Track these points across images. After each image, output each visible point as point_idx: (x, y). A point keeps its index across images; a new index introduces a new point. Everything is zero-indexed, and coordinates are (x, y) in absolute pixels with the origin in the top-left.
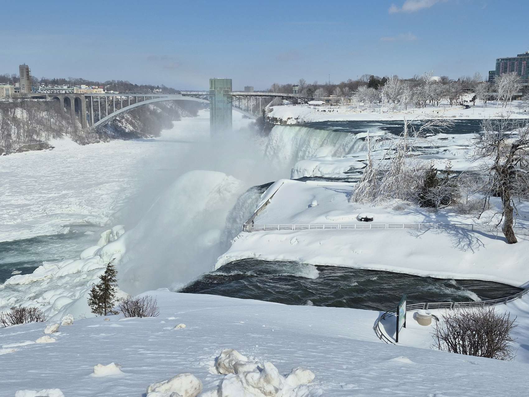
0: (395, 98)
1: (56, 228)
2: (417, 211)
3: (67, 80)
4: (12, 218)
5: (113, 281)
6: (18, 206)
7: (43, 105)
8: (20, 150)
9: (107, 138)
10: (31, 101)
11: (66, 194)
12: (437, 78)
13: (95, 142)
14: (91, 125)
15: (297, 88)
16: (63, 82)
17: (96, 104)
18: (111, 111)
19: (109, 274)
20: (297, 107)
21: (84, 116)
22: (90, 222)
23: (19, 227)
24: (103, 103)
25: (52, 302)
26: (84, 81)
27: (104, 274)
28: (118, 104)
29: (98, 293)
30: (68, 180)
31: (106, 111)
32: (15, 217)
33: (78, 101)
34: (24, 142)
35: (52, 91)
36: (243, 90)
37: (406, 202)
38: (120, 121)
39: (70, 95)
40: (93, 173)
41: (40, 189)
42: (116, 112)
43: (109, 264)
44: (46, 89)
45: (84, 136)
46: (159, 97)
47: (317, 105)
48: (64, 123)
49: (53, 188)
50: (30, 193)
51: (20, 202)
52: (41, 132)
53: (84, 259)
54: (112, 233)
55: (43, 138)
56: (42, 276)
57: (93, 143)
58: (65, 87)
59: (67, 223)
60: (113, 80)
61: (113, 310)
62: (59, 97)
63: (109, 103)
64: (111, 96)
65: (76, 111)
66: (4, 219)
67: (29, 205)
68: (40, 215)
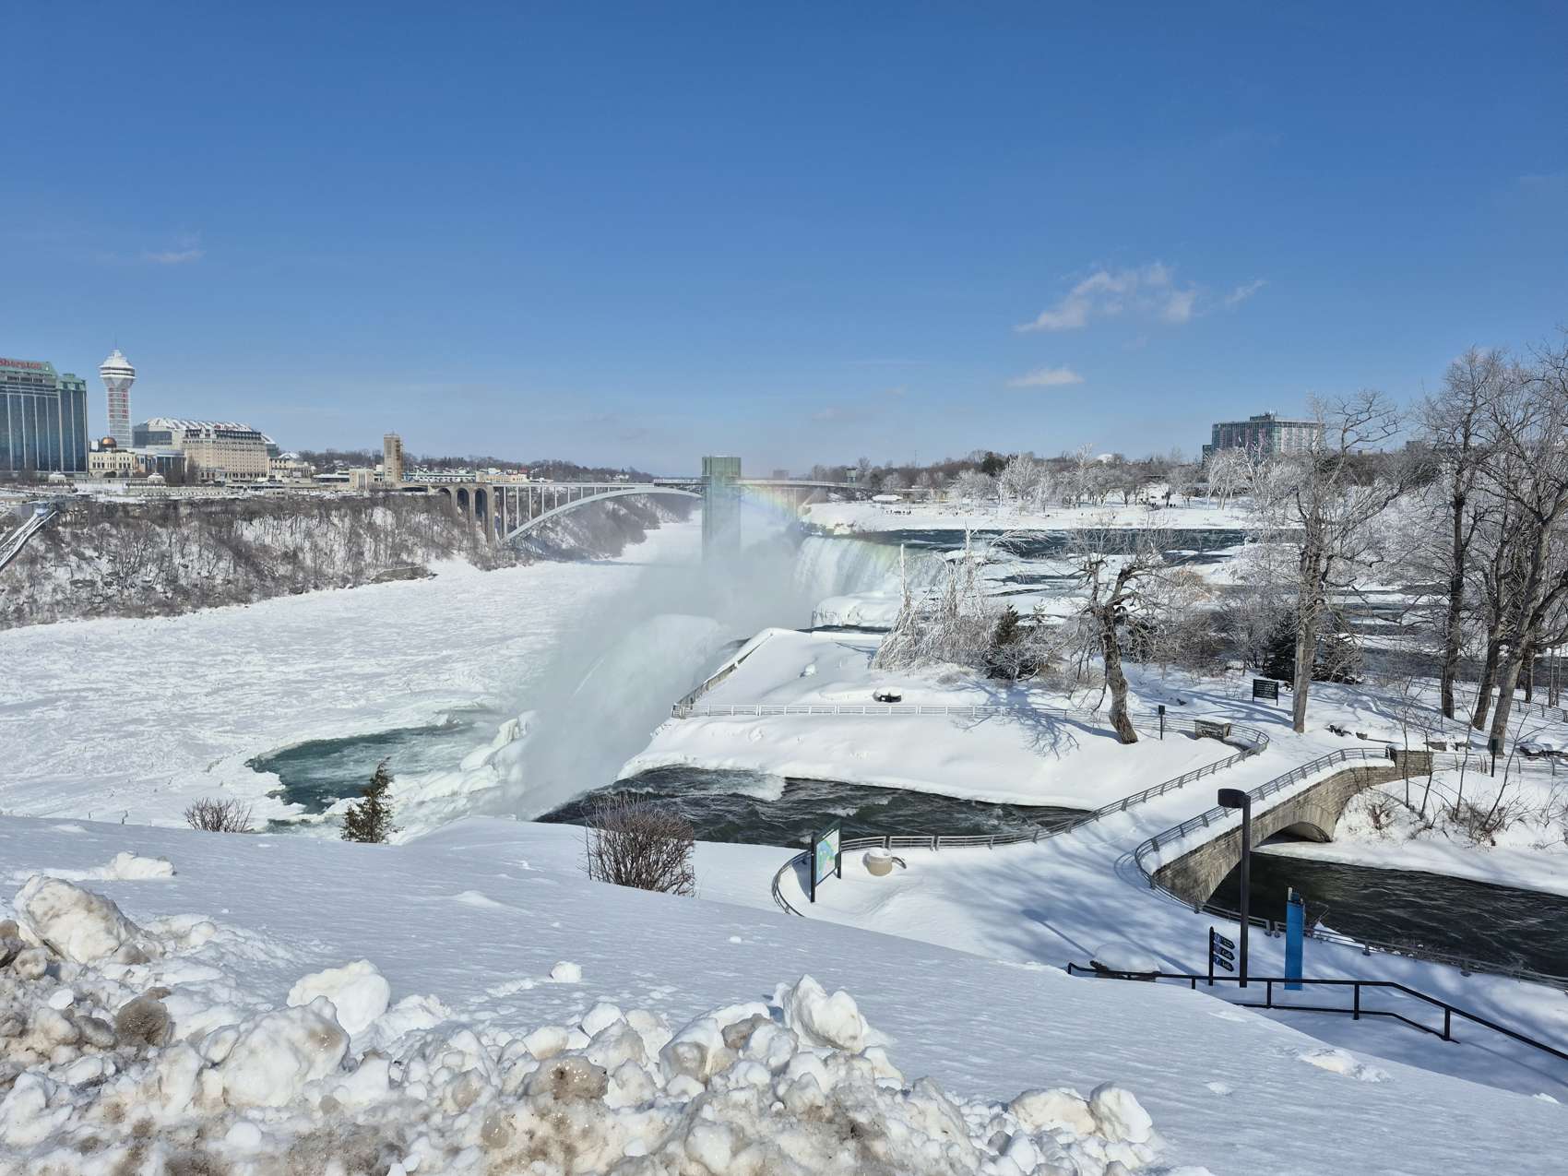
0: (1022, 491)
1: (425, 716)
3: (467, 459)
4: (352, 697)
6: (364, 677)
7: (422, 501)
8: (378, 580)
9: (528, 559)
10: (400, 495)
11: (449, 657)
12: (1104, 457)
13: (509, 566)
14: (502, 536)
15: (853, 474)
16: (460, 463)
17: (513, 500)
18: (537, 513)
20: (854, 505)
21: (491, 521)
23: (362, 713)
24: (524, 499)
26: (494, 461)
28: (550, 501)
30: (454, 632)
31: (528, 513)
32: (357, 696)
33: (481, 495)
34: (386, 567)
35: (438, 478)
38: (552, 530)
39: (469, 484)
40: (498, 619)
41: (405, 646)
42: (545, 515)
44: (428, 476)
45: (490, 555)
46: (619, 489)
47: (887, 503)
48: (456, 532)
49: (427, 646)
50: (387, 653)
51: (368, 670)
52: (416, 548)
55: (417, 558)
57: (505, 568)
58: (462, 472)
59: (446, 707)
60: (544, 461)
62: (451, 489)
63: (535, 499)
64: (538, 486)
65: (478, 511)
66: (337, 699)
67: (383, 675)
68: (399, 693)
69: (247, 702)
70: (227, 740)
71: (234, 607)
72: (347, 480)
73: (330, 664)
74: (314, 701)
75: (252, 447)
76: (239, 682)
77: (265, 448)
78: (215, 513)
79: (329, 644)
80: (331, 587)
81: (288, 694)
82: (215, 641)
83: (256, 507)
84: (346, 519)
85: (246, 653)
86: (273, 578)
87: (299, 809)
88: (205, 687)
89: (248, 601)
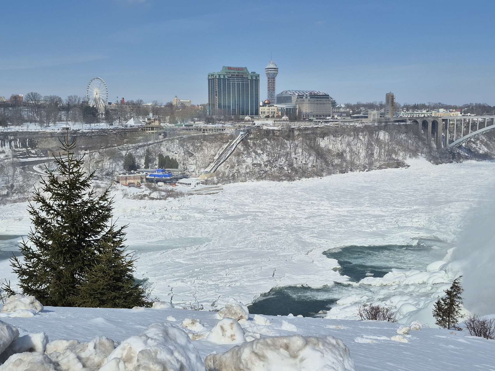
1: (406, 239)
3: (427, 104)
4: (369, 226)
5: (458, 298)
6: (375, 216)
7: (404, 127)
8: (380, 168)
9: (460, 159)
10: (393, 124)
13: (448, 162)
14: (445, 145)
16: (423, 107)
17: (452, 126)
18: (466, 133)
19: (455, 290)
21: (440, 137)
22: (437, 237)
23: (374, 234)
24: (459, 125)
25: (398, 306)
26: (442, 105)
27: (450, 290)
28: (474, 126)
29: (443, 307)
30: (420, 196)
31: (461, 133)
32: (372, 226)
33: (435, 124)
34: (384, 161)
35: (412, 115)
38: (474, 143)
39: (429, 118)
40: (444, 191)
41: (395, 202)
42: (471, 134)
43: (455, 281)
44: (407, 114)
45: (438, 156)
48: (420, 144)
49: (406, 203)
51: (377, 213)
52: (399, 152)
53: (429, 271)
55: (400, 157)
56: (391, 281)
57: (446, 163)
58: (424, 111)
59: (416, 236)
60: (471, 103)
61: (456, 325)
62: (418, 120)
63: (465, 125)
64: (467, 118)
65: (433, 133)
66: (362, 226)
67: (384, 216)
68: (393, 226)
69: (322, 223)
70: (314, 240)
71: (316, 178)
72: (367, 117)
73: (359, 208)
74: (352, 226)
75: (325, 102)
76: (318, 214)
77: (330, 102)
78: (308, 134)
79: (357, 198)
80: (358, 171)
81: (340, 221)
82: (308, 193)
83: (326, 131)
84: (366, 137)
85: (321, 200)
86: (333, 165)
87: (347, 278)
88: (304, 215)
89: (321, 176)
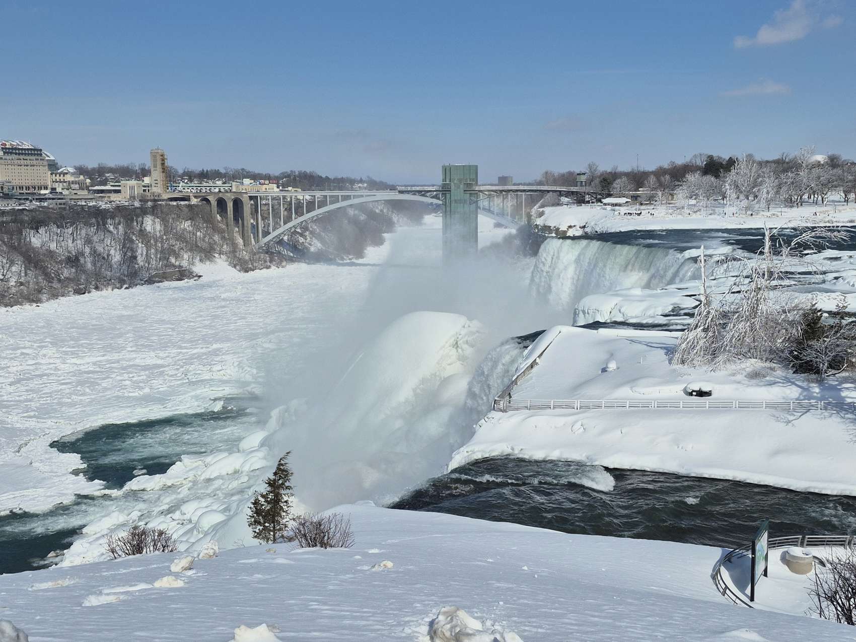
0: (750, 192)
1: (203, 402)
2: (788, 381)
3: (223, 171)
4: (137, 385)
5: (286, 488)
6: (145, 368)
7: (186, 210)
8: (150, 281)
9: (282, 261)
10: (167, 205)
11: (218, 350)
12: (820, 158)
13: (264, 268)
14: (257, 241)
15: (583, 178)
16: (215, 175)
17: (265, 208)
18: (288, 219)
19: (280, 476)
20: (585, 208)
21: (248, 227)
22: (254, 392)
23: (147, 400)
24: (276, 207)
25: (194, 519)
26: (247, 172)
27: (272, 477)
28: (300, 208)
29: (263, 507)
30: (222, 327)
31: (280, 219)
32: (141, 385)
33: (237, 203)
34: (157, 269)
35: (199, 188)
36: (497, 182)
37: (768, 364)
38: (301, 235)
39: (227, 194)
40: (260, 315)
41: (179, 341)
42: (296, 221)
43: (280, 461)
44: (190, 186)
45: (247, 258)
46: (362, 196)
47: (616, 205)
48: (216, 238)
49: (199, 340)
50: (164, 346)
51: (149, 362)
52: (182, 252)
53: (244, 451)
54: (286, 411)
55: (184, 262)
56: (181, 478)
57: (261, 269)
58: (219, 183)
60: (291, 171)
61: (285, 533)
62: (210, 198)
63: (286, 206)
64: (288, 195)
65: (236, 219)
66: (124, 388)
67: (162, 366)
68: (179, 382)
69: (46, 390)
70: (32, 424)
71: (27, 306)
72: (119, 191)
73: (116, 356)
74: (106, 389)
75: (35, 162)
76: (37, 373)
77: (46, 163)
78: (7, 223)
79: (112, 338)
80: (110, 289)
81: (80, 383)
82: (13, 336)
83: (41, 216)
84: (120, 227)
85: (42, 347)
86: (59, 280)
87: (100, 485)
88: (8, 377)
89: (38, 301)
